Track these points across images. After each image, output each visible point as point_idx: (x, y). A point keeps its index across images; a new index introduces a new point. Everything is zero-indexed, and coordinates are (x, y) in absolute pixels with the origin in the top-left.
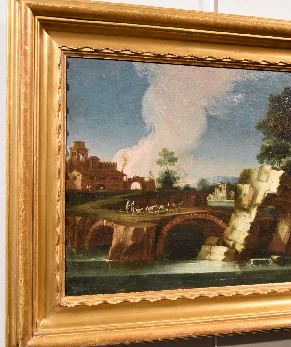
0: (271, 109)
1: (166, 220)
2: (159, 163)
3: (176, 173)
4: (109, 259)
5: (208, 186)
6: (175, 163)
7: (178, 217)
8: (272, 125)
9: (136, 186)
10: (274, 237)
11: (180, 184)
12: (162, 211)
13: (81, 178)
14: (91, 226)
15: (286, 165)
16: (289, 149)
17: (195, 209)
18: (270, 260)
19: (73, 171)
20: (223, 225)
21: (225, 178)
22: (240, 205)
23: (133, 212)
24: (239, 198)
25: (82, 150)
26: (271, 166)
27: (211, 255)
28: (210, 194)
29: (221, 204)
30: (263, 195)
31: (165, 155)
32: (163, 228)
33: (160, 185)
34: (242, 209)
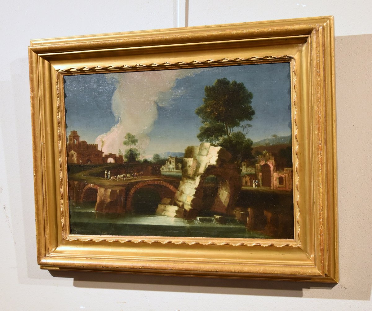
0: (207, 98)
1: (132, 185)
2: (125, 143)
3: (137, 150)
4: (96, 211)
5: (161, 159)
6: (136, 143)
7: (140, 183)
8: (209, 110)
9: (111, 160)
10: (216, 200)
11: (140, 159)
12: (129, 178)
13: (76, 156)
14: (83, 188)
15: (223, 142)
16: (224, 129)
17: (153, 177)
18: (213, 219)
19: (71, 151)
20: (174, 190)
21: (174, 154)
22: (186, 175)
23: (109, 178)
24: (185, 169)
25: (75, 136)
26: (210, 143)
27: (166, 212)
28: (163, 166)
29: (172, 174)
30: (205, 166)
31: (129, 138)
32: (130, 191)
33: (127, 160)
34: (188, 178)
